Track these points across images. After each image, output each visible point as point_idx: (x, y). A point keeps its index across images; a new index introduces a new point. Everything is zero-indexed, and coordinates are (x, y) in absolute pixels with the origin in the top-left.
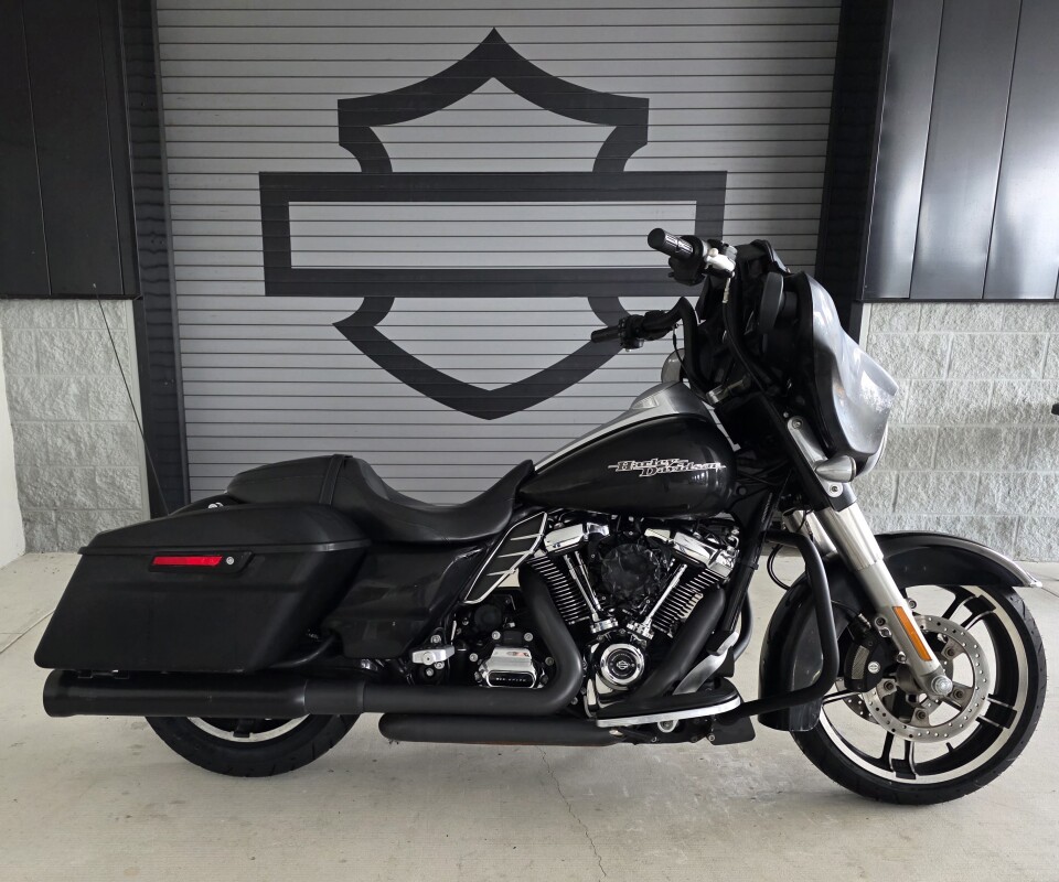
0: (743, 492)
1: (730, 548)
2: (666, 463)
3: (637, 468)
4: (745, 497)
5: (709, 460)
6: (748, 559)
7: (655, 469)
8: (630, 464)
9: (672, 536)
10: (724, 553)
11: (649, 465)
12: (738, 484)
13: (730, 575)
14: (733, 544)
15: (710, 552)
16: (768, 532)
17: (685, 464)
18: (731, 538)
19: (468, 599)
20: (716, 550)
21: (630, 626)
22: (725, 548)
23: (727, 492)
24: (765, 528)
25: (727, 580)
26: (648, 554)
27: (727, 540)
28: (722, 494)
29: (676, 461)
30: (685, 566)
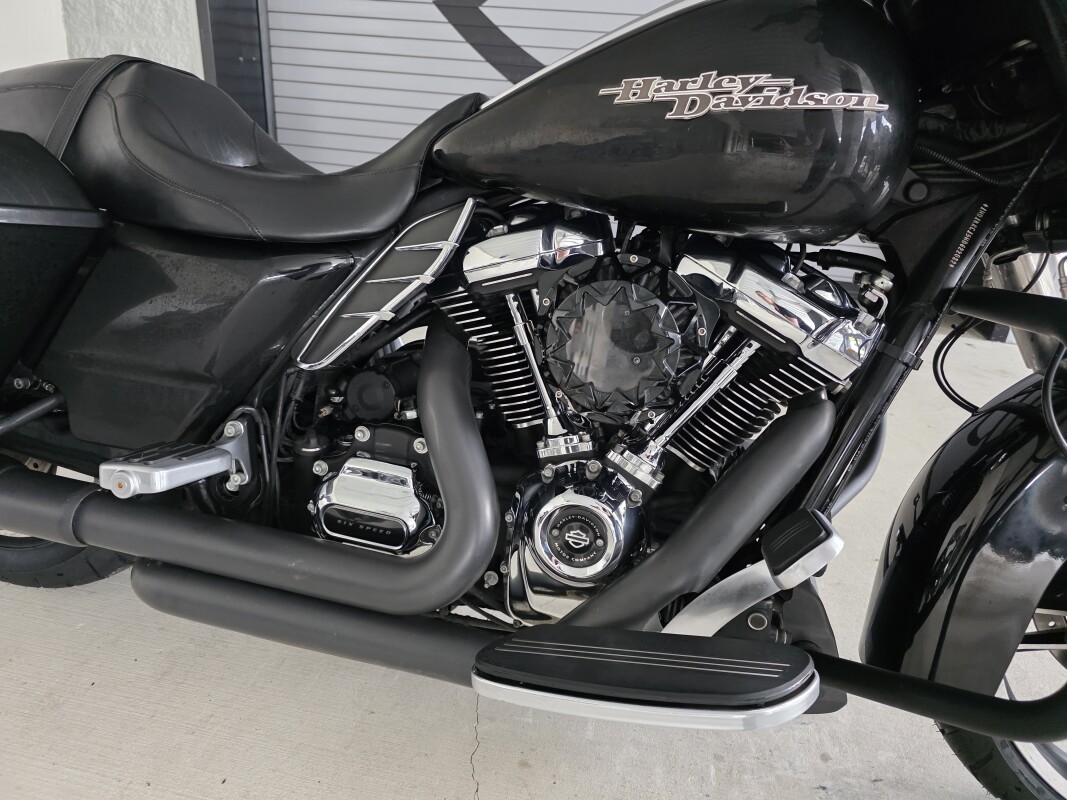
0: (919, 193)
1: (865, 318)
2: (735, 85)
3: (664, 95)
4: (922, 207)
5: (852, 86)
6: (903, 345)
7: (705, 100)
8: (648, 84)
9: (734, 276)
10: (849, 326)
11: (694, 88)
12: (909, 175)
13: (852, 377)
14: (873, 308)
15: (818, 320)
16: (959, 290)
17: (785, 90)
18: (872, 296)
19: (304, 360)
20: (830, 319)
21: (613, 456)
22: (852, 315)
23: (878, 186)
24: (954, 282)
25: (844, 385)
26: (657, 308)
27: (862, 299)
28: (866, 187)
29: (763, 79)
30: (756, 345)
